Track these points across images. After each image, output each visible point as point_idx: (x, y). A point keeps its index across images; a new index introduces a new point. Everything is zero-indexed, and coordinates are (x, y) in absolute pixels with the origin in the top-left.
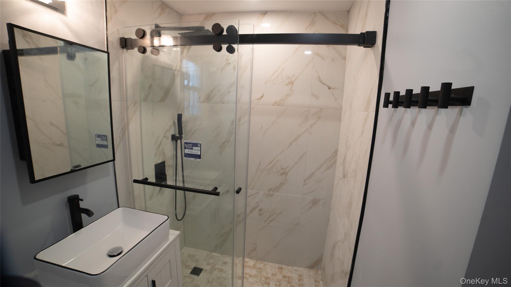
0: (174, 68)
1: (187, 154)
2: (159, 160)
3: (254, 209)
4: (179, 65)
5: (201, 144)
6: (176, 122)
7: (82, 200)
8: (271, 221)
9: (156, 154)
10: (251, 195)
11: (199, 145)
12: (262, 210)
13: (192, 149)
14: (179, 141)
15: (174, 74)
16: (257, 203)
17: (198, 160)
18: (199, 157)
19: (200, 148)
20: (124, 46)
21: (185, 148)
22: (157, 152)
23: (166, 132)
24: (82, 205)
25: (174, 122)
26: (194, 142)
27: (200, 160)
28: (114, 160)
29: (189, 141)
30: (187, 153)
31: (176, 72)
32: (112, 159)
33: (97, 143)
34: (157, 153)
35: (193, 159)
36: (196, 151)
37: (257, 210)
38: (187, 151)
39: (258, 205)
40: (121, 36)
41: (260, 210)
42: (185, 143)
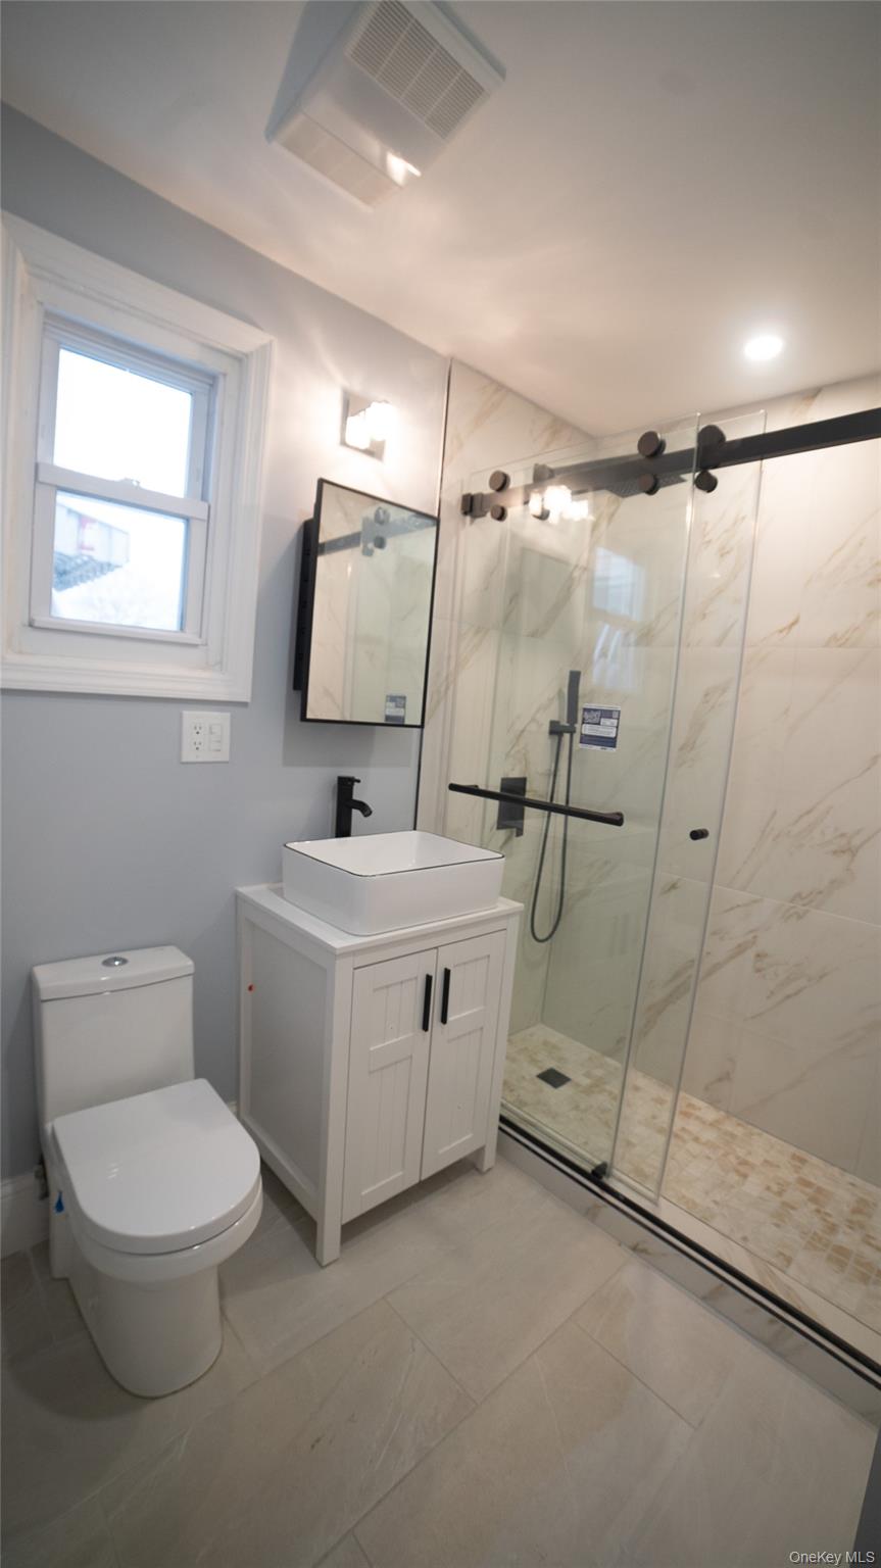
0: (573, 561)
1: (586, 735)
2: (513, 770)
3: (740, 949)
4: (585, 555)
5: (619, 712)
6: (566, 690)
7: (359, 781)
8: (788, 997)
9: (507, 755)
10: (738, 906)
11: (615, 715)
12: (766, 955)
13: (599, 724)
14: (567, 736)
15: (571, 578)
16: (751, 931)
17: (609, 749)
18: (610, 742)
19: (615, 721)
20: (468, 509)
21: (583, 723)
22: (512, 748)
23: (538, 711)
24: (357, 795)
25: (560, 692)
26: (605, 707)
27: (614, 750)
28: (422, 726)
29: (593, 706)
30: (587, 732)
31: (576, 574)
32: (419, 723)
33: (388, 713)
34: (513, 752)
35: (599, 748)
36: (606, 729)
37: (751, 953)
38: (588, 730)
39: (755, 937)
40: (465, 492)
41: (758, 956)
42: (585, 710)
